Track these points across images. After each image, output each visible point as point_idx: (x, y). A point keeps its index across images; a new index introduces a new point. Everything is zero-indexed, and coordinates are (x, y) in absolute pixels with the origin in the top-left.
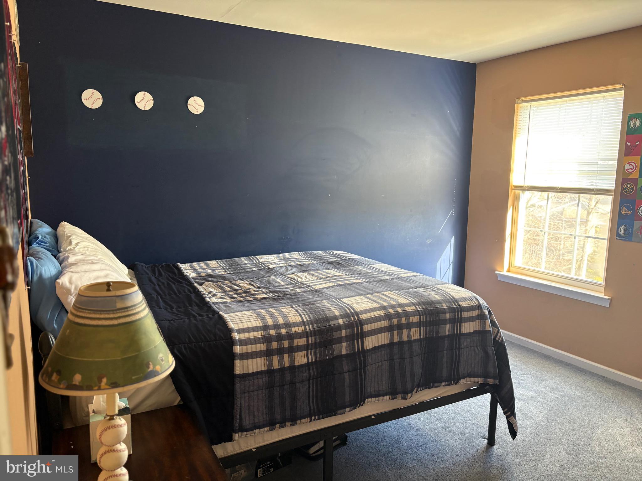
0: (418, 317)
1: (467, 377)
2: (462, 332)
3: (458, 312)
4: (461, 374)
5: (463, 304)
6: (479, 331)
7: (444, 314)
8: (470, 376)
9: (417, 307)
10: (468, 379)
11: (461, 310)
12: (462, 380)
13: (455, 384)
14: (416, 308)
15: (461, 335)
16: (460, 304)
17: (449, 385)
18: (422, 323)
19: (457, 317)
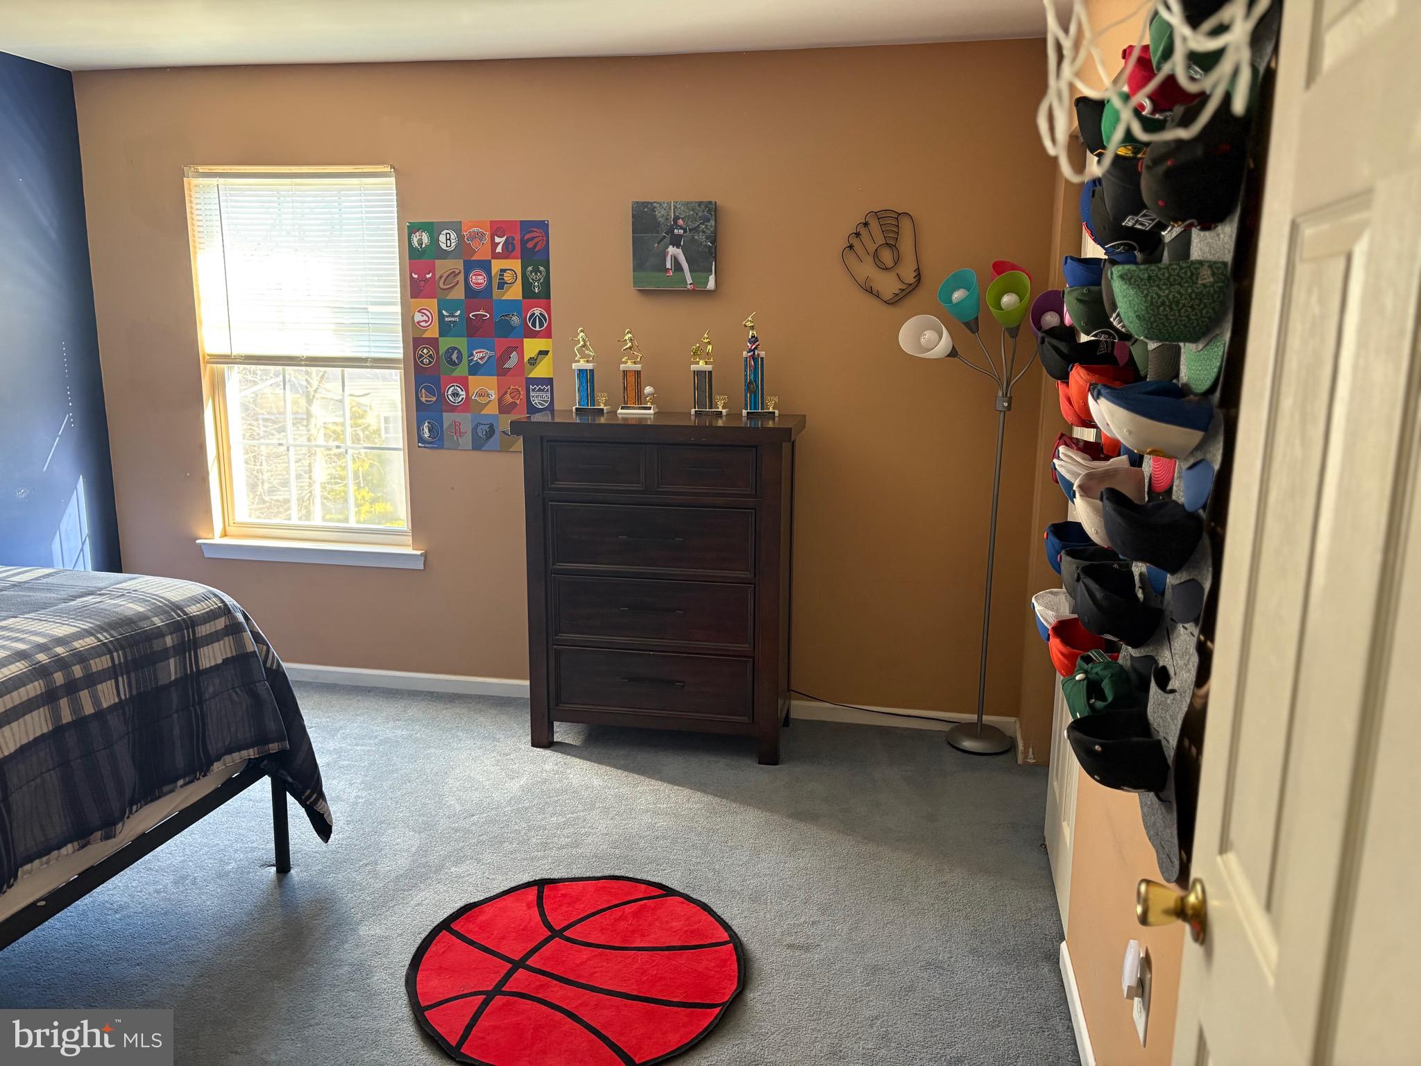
0: (108, 656)
1: (224, 754)
2: (201, 668)
3: (187, 628)
4: (212, 750)
5: (194, 610)
6: (233, 657)
7: (161, 640)
8: (230, 751)
9: (99, 636)
10: (227, 758)
11: (193, 622)
12: (215, 764)
13: (203, 776)
14: (98, 638)
15: (201, 673)
16: (189, 613)
17: (191, 782)
18: (118, 667)
19: (186, 639)
